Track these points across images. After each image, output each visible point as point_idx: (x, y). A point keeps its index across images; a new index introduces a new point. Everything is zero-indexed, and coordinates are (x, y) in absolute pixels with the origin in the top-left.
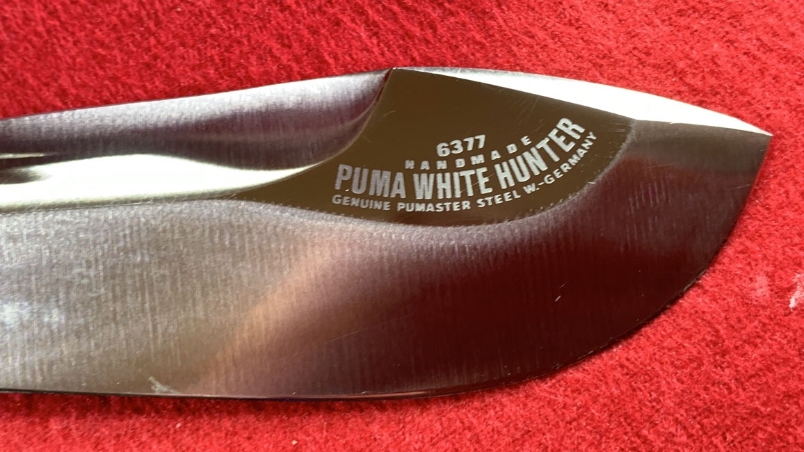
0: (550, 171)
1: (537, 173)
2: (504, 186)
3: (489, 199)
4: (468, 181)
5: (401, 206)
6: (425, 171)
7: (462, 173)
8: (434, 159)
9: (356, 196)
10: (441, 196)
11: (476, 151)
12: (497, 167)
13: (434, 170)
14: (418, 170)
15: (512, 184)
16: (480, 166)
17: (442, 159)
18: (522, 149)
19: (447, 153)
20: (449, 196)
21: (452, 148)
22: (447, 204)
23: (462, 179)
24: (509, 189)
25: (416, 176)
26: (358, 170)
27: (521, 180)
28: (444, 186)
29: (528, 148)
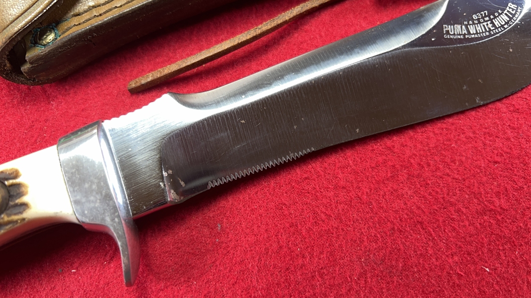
0: (510, 20)
1: (506, 21)
2: (498, 27)
3: (494, 31)
4: (486, 26)
5: (467, 36)
6: (471, 24)
7: (483, 24)
8: (473, 20)
9: (452, 35)
10: (478, 32)
11: (486, 16)
12: (493, 20)
13: (474, 24)
14: (469, 24)
15: (500, 25)
16: (488, 21)
17: (475, 20)
18: (500, 14)
19: (477, 18)
20: (481, 31)
21: (478, 16)
22: (481, 34)
23: (484, 25)
24: (500, 27)
25: (469, 26)
26: (449, 26)
27: (502, 24)
28: (479, 29)
29: (501, 14)
